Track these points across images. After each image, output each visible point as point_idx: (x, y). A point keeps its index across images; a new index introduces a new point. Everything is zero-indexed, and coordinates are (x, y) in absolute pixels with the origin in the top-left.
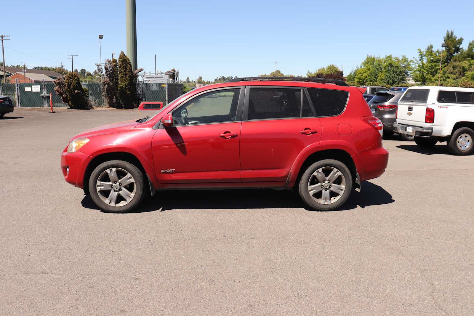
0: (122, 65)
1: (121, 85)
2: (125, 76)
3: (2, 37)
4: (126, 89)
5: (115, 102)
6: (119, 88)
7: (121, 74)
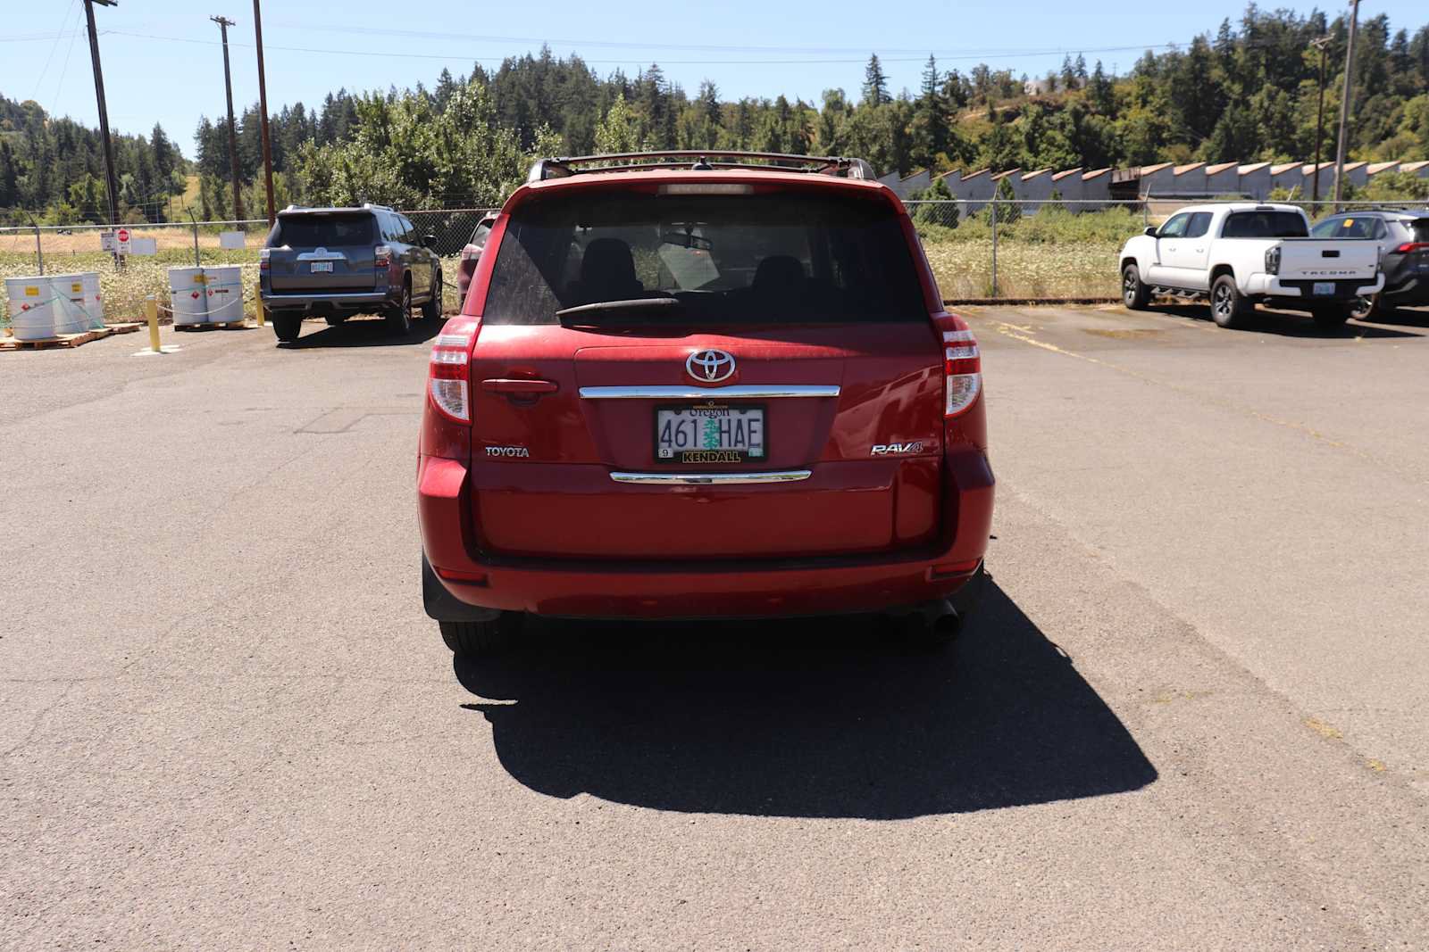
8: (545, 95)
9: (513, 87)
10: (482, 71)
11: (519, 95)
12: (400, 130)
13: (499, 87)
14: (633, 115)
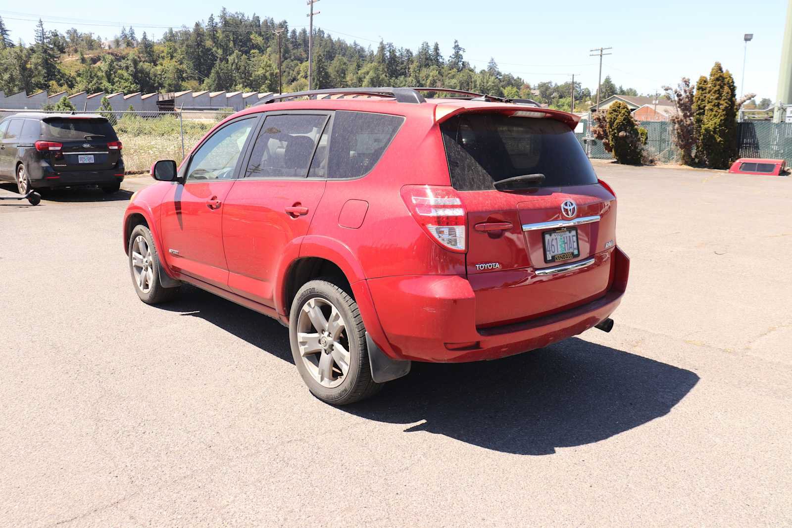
0: (712, 87)
1: (708, 125)
2: (716, 109)
3: (602, 51)
4: (715, 132)
5: (695, 156)
6: (703, 131)
7: (710, 104)
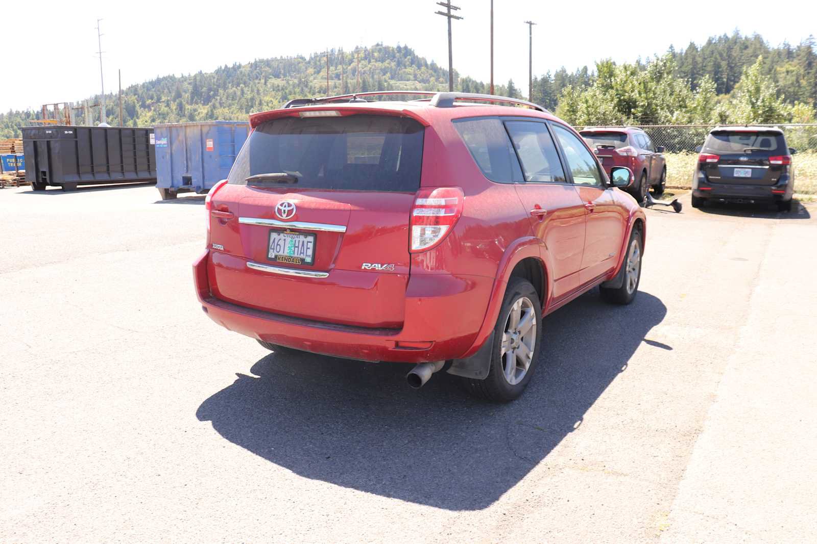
8: (733, 58)
9: (713, 54)
10: (694, 45)
11: (716, 58)
12: (618, 80)
13: (704, 54)
14: (791, 68)
